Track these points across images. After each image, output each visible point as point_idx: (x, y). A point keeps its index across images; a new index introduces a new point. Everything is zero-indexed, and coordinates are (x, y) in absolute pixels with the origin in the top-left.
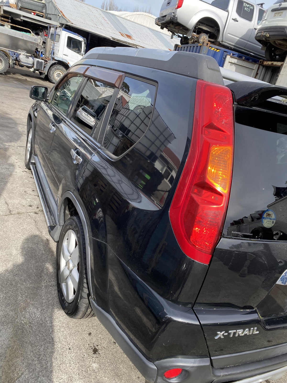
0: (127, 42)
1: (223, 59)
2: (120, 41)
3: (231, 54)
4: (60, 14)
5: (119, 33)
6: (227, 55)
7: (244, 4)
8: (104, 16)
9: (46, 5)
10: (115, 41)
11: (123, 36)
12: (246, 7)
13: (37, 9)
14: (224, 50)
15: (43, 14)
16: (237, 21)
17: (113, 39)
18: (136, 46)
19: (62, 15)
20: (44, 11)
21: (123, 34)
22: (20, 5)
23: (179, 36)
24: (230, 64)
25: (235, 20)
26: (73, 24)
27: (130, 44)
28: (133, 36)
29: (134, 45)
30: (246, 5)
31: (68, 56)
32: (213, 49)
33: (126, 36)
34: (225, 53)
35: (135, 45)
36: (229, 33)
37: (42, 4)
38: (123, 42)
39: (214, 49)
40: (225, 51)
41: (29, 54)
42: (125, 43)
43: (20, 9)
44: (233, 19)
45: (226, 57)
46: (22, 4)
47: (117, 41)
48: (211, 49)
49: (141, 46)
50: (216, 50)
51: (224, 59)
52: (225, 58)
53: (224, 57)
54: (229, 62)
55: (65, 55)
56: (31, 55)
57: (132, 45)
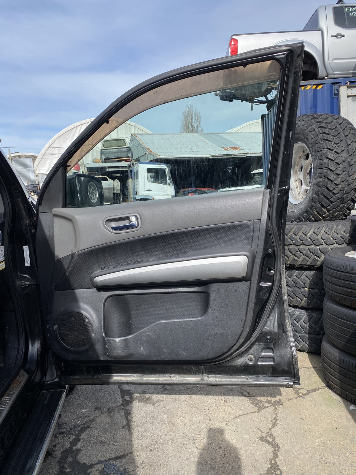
0: (231, 154)
1: (334, 96)
2: (223, 156)
3: (347, 83)
4: (148, 152)
5: (222, 149)
6: (339, 87)
7: (347, 9)
8: (202, 138)
9: (130, 148)
10: (216, 158)
11: (227, 150)
12: (352, 12)
13: (122, 155)
14: (330, 82)
15: (129, 158)
16: (343, 36)
17: (212, 157)
18: (245, 155)
19: (149, 152)
20: (130, 155)
21: (227, 148)
22: (104, 157)
23: (261, 102)
24: (352, 99)
25: (337, 36)
26: (160, 156)
27: (236, 155)
28: (240, 146)
29: (241, 155)
30: (351, 9)
31: (151, 191)
32: (309, 87)
33: (230, 149)
34: (335, 86)
35: (243, 154)
36: (334, 59)
37: (127, 149)
38: (226, 156)
39: (311, 88)
40: (333, 84)
41: (107, 203)
42: (229, 156)
43: (105, 162)
44: (332, 36)
45: (338, 91)
46: (105, 156)
47: (218, 157)
48: (304, 89)
49: (251, 152)
50: (316, 88)
51: (337, 96)
52: (338, 94)
53: (336, 92)
54: (348, 96)
55: (148, 191)
56: (110, 203)
57: (239, 155)
